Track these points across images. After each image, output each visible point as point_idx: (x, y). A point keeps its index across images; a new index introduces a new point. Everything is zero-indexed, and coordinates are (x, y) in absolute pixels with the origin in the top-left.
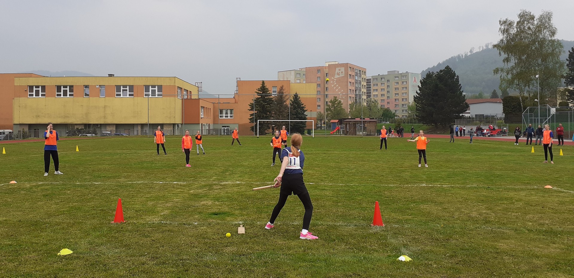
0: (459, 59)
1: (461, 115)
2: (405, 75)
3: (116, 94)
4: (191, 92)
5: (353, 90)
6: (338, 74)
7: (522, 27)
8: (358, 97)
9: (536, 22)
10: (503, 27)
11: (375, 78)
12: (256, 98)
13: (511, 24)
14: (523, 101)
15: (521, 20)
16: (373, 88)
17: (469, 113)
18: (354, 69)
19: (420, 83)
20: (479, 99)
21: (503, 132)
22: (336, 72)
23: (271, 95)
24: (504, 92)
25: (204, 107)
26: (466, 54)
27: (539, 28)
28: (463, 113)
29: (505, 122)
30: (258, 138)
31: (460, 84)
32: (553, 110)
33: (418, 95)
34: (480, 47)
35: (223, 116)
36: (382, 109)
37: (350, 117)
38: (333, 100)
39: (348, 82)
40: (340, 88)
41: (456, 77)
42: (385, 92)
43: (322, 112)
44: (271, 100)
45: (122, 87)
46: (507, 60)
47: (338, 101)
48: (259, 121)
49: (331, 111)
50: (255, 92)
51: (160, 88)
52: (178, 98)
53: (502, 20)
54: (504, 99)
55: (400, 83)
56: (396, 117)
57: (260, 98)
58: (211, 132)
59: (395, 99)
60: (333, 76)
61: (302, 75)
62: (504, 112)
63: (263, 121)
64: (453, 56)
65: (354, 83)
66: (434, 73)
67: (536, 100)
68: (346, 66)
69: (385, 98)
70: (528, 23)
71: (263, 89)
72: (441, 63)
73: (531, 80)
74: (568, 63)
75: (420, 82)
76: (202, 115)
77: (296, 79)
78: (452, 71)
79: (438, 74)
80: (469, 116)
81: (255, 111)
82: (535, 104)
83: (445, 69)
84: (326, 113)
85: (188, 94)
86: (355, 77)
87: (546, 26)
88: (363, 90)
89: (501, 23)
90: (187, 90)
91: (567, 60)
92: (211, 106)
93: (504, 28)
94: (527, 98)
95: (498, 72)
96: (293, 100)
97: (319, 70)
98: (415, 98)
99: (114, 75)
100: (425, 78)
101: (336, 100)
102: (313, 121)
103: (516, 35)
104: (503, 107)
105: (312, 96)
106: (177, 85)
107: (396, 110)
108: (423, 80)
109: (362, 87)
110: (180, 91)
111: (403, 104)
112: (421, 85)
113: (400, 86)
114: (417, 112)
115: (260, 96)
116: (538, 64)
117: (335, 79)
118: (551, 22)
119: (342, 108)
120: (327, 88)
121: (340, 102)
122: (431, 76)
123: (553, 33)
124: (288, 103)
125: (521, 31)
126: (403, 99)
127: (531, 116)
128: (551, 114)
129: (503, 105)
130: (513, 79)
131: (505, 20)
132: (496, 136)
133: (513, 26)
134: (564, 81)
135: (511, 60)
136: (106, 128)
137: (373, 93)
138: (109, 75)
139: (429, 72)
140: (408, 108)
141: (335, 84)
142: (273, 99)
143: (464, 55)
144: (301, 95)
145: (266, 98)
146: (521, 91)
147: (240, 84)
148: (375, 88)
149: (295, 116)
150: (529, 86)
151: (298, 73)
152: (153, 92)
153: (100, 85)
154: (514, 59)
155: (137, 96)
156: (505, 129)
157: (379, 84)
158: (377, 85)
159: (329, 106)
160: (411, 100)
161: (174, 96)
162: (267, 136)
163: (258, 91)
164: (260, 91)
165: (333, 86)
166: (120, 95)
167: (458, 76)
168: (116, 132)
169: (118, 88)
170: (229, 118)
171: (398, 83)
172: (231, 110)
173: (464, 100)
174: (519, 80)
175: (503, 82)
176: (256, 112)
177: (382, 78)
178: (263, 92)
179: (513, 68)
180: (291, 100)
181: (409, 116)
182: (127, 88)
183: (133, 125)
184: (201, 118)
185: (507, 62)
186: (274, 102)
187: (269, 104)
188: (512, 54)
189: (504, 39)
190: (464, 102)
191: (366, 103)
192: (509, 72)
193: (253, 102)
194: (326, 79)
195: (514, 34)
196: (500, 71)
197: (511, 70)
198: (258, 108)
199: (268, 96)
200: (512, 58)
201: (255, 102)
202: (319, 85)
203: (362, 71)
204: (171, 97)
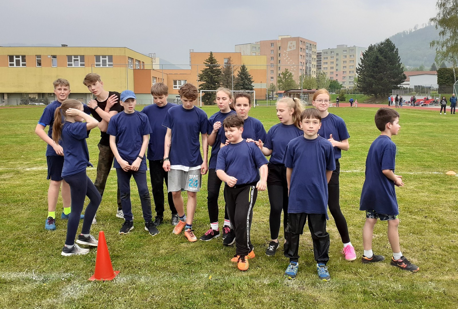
1: (399, 86)
2: (352, 49)
3: (68, 64)
4: (143, 62)
5: (304, 63)
6: (290, 48)
8: (307, 70)
11: (325, 52)
12: (205, 69)
14: (456, 72)
16: (323, 61)
17: (409, 84)
18: (305, 43)
19: (362, 56)
20: (420, 72)
21: (435, 102)
22: (288, 45)
25: (156, 78)
26: (411, 30)
28: (401, 85)
29: (439, 93)
31: (399, 57)
33: (360, 67)
35: (177, 86)
36: (330, 80)
37: (299, 88)
38: (284, 72)
39: (299, 55)
40: (291, 60)
41: (395, 50)
42: (334, 65)
44: (219, 71)
45: (73, 57)
47: (289, 73)
48: (202, 91)
49: (282, 83)
50: (203, 63)
51: (111, 58)
52: (129, 68)
54: (439, 71)
55: (348, 56)
56: (342, 89)
57: (208, 69)
59: (343, 72)
60: (286, 49)
61: (257, 48)
62: (438, 83)
63: (211, 91)
64: (399, 32)
65: (305, 56)
66: (376, 46)
68: (298, 40)
69: (334, 70)
71: (212, 60)
75: (363, 54)
77: (252, 52)
78: (392, 44)
79: (378, 47)
80: (407, 87)
81: (204, 81)
83: (385, 42)
84: (278, 84)
85: (140, 63)
86: (306, 50)
88: (313, 63)
90: (140, 61)
92: (164, 77)
93: (441, 2)
95: (434, 45)
96: (240, 71)
97: (272, 43)
98: (358, 70)
99: (67, 45)
100: (367, 50)
101: (287, 72)
102: (255, 91)
103: (452, 9)
104: (438, 79)
106: (128, 55)
107: (343, 82)
108: (365, 52)
109: (312, 60)
111: (350, 76)
113: (348, 59)
114: (358, 83)
115: (209, 67)
119: (292, 80)
120: (279, 61)
121: (291, 74)
122: (373, 48)
124: (236, 74)
126: (350, 71)
129: (438, 77)
130: (448, 51)
132: (429, 105)
135: (447, 33)
137: (323, 66)
138: (62, 45)
139: (371, 45)
140: (353, 80)
141: (287, 57)
142: (221, 70)
143: (409, 31)
144: (249, 67)
145: (214, 69)
146: (455, 63)
147: (193, 55)
148: (326, 61)
149: (242, 87)
151: (253, 47)
152: (104, 62)
153: (51, 55)
156: (437, 99)
157: (329, 57)
158: (327, 58)
159: (281, 78)
161: (125, 66)
163: (206, 62)
164: (208, 62)
165: (285, 59)
166: (71, 65)
167: (397, 49)
169: (69, 58)
171: (346, 56)
173: (402, 72)
174: (453, 53)
175: (438, 54)
177: (331, 52)
178: (212, 63)
179: (448, 40)
180: (238, 72)
181: (355, 87)
182: (78, 58)
185: (443, 34)
186: (221, 73)
187: (217, 75)
188: (447, 28)
189: (441, 13)
190: (403, 74)
191: (316, 75)
192: (444, 45)
193: (201, 73)
194: (279, 52)
195: (450, 7)
196: (436, 44)
197: (446, 43)
198: (207, 79)
199: (216, 67)
200: (448, 31)
201: (203, 73)
202: (272, 58)
203: (312, 45)
204: (121, 68)
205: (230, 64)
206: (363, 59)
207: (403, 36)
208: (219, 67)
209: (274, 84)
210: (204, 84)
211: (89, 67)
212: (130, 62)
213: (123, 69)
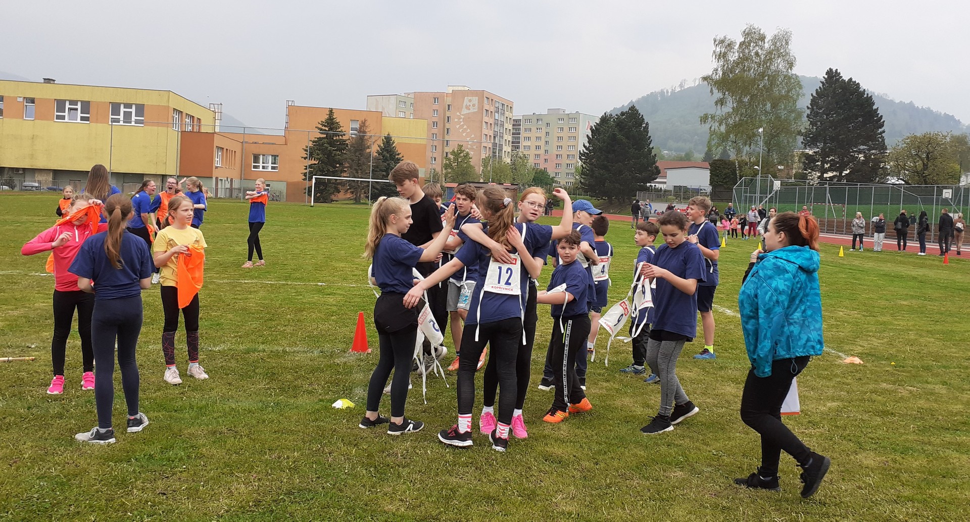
0: (661, 97)
1: (648, 185)
2: (574, 118)
3: (57, 115)
4: (200, 119)
5: (490, 136)
6: (468, 108)
7: (747, 51)
8: (496, 149)
9: (767, 46)
10: (718, 50)
11: (528, 120)
12: (318, 138)
13: (730, 45)
14: (740, 167)
15: (746, 41)
16: (523, 134)
17: (665, 183)
18: (494, 101)
20: (684, 162)
22: (465, 104)
25: (223, 149)
27: (771, 56)
28: (651, 183)
30: (311, 206)
31: (650, 137)
32: (777, 184)
33: (585, 151)
35: (259, 166)
36: (534, 169)
37: (482, 181)
38: (456, 150)
39: (483, 122)
40: (469, 130)
41: (644, 125)
42: (542, 143)
43: (438, 169)
44: (343, 143)
45: (67, 103)
46: (721, 102)
47: (465, 152)
48: (316, 178)
49: (452, 168)
50: (316, 127)
51: (140, 109)
52: (174, 129)
53: (718, 38)
54: (713, 163)
55: (566, 129)
57: (323, 138)
58: (235, 194)
59: (557, 155)
60: (460, 110)
61: (408, 104)
62: (711, 184)
63: (324, 179)
65: (493, 125)
66: (613, 116)
67: (756, 167)
68: (481, 95)
69: (541, 152)
70: (756, 45)
71: (331, 123)
72: (634, 101)
73: (754, 135)
74: (809, 113)
75: (591, 129)
76: (217, 161)
77: (398, 110)
78: (639, 114)
79: (617, 119)
80: (661, 188)
81: (314, 160)
82: (755, 173)
83: (628, 111)
84: (444, 171)
85: (193, 122)
86: (494, 114)
87: (781, 53)
88: (506, 137)
89: (716, 43)
90: (193, 117)
91: (808, 108)
92: (237, 148)
93: (720, 51)
94: (745, 163)
95: (706, 121)
96: (382, 145)
97: (436, 98)
98: (582, 155)
99: (54, 81)
100: (598, 122)
101: (462, 151)
103: (737, 63)
104: (711, 176)
105: (419, 142)
106: (172, 105)
107: (556, 173)
108: (595, 126)
109: (504, 133)
110: (177, 116)
111: (567, 164)
112: (592, 135)
113: (565, 134)
114: (582, 177)
115: (325, 136)
116: (766, 112)
117: (462, 115)
118: (789, 47)
119: (470, 165)
120: (448, 129)
121: (468, 154)
122: (608, 120)
123: (791, 65)
124: (374, 149)
125: (744, 59)
126: (568, 155)
128: (774, 189)
129: (710, 173)
130: (728, 132)
131: (722, 38)
133: (733, 48)
134: (802, 140)
135: (728, 102)
136: (35, 176)
137: (523, 143)
138: (44, 79)
139: (606, 114)
140: (574, 170)
141: (462, 123)
142: (347, 142)
143: (670, 91)
144: (397, 141)
145: (335, 138)
146: (739, 151)
147: (293, 111)
148: (527, 135)
150: (750, 145)
151: (401, 101)
152: (128, 116)
153: (24, 98)
154: (731, 101)
155: (97, 121)
157: (534, 129)
158: (530, 130)
159: (449, 159)
160: (577, 159)
161: (167, 125)
162: (333, 206)
163: (320, 126)
164: (325, 126)
165: (458, 126)
166: (63, 118)
167: (647, 124)
168: (54, 183)
169: (61, 105)
170: (269, 170)
171: (562, 129)
172: (275, 157)
173: (655, 162)
174: (736, 136)
175: (713, 136)
176: (317, 163)
177: (538, 120)
178: (331, 129)
179: (729, 115)
180: (379, 146)
181: (575, 183)
182: (77, 105)
184: (217, 167)
185: (723, 104)
186: (348, 147)
187: (340, 150)
188: (729, 94)
189: (720, 69)
190: (654, 165)
191: (510, 159)
192: (722, 122)
193: (311, 144)
194: (448, 114)
195: (734, 61)
196: (709, 120)
197: (726, 119)
198: (321, 155)
199: (339, 136)
200: (729, 99)
201: (314, 145)
202: (435, 124)
203: (506, 106)
204: (159, 128)
205: (365, 132)
206: (591, 137)
207: (659, 99)
208: (343, 136)
209: (436, 170)
210: (315, 164)
211: (97, 123)
212: (176, 118)
213: (162, 130)
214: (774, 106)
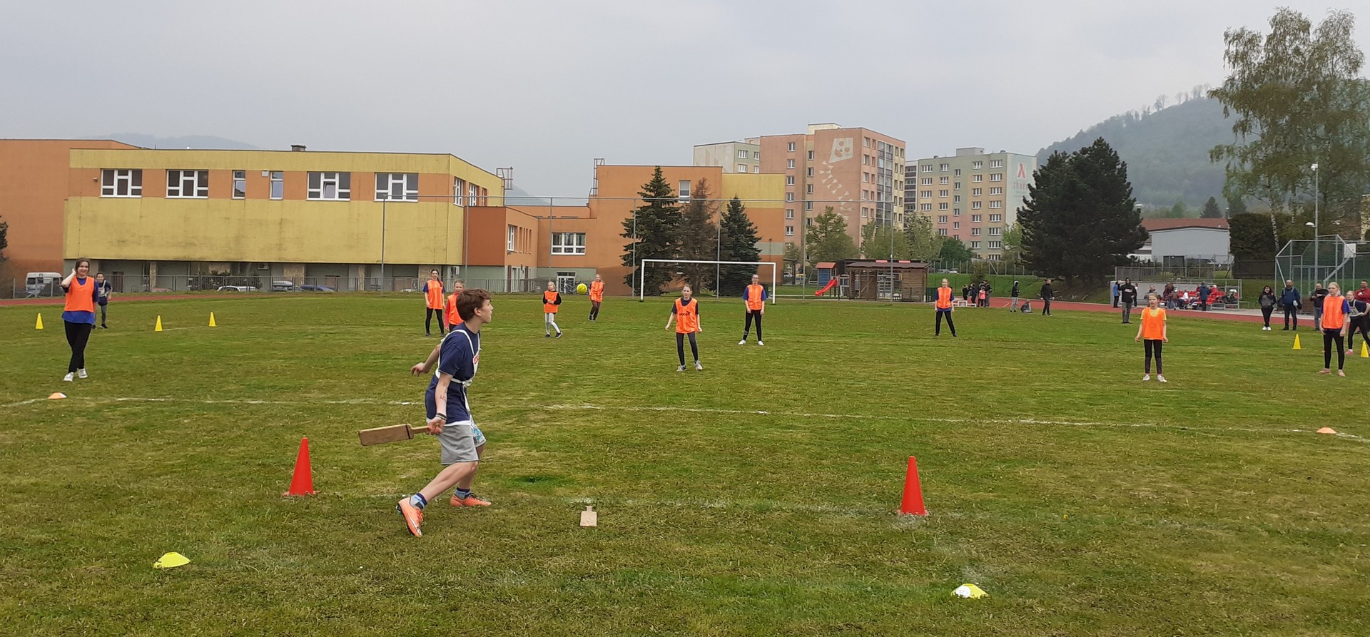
0: (1128, 124)
1: (1129, 256)
2: (1000, 158)
3: (310, 192)
4: (485, 190)
5: (873, 192)
6: (838, 154)
7: (1280, 49)
8: (883, 210)
9: (1313, 38)
10: (1233, 48)
11: (926, 164)
12: (641, 208)
13: (1252, 41)
14: (1279, 225)
15: (1278, 32)
16: (919, 188)
17: (1149, 252)
18: (877, 142)
19: (1033, 178)
20: (1175, 219)
21: (1228, 298)
22: (834, 148)
23: (676, 201)
24: (1235, 203)
25: (516, 227)
26: (1146, 110)
27: (1320, 53)
28: (1134, 253)
29: (1235, 276)
30: (641, 301)
31: (1129, 183)
32: (1350, 250)
33: (1027, 208)
34: (1179, 96)
35: (561, 248)
36: (940, 238)
37: (863, 257)
38: (823, 215)
39: (862, 173)
40: (840, 186)
41: (1119, 166)
42: (949, 199)
43: (798, 244)
44: (674, 212)
45: (323, 176)
46: (1243, 127)
47: (836, 217)
48: (645, 262)
49: (818, 241)
50: (638, 193)
51: (413, 180)
52: (456, 204)
53: (1231, 32)
54: (1233, 220)
55: (986, 177)
56: (973, 260)
57: (648, 207)
58: (531, 287)
60: (827, 157)
61: (751, 153)
62: (1233, 251)
63: (655, 262)
64: (1115, 116)
65: (876, 176)
66: (1067, 155)
67: (1309, 224)
68: (857, 134)
69: (949, 212)
70: (1296, 39)
71: (658, 186)
72: (1085, 130)
73: (1300, 175)
75: (1034, 176)
76: (510, 245)
77: (736, 163)
78: (1111, 151)
79: (1076, 159)
80: (1149, 260)
81: (637, 237)
82: (1308, 234)
83: (1093, 147)
84: (806, 247)
85: (478, 194)
86: (878, 161)
87: (1338, 47)
88: (895, 193)
89: (1229, 39)
90: (478, 187)
92: (532, 225)
93: (1237, 50)
94: (1288, 218)
95: (1220, 156)
96: (727, 213)
97: (792, 142)
98: (1021, 215)
99: (304, 147)
100: (1046, 165)
101: (832, 216)
102: (775, 264)
103: (1265, 67)
104: (1231, 240)
105: (773, 205)
106: (453, 173)
107: (973, 243)
108: (1040, 170)
109: (893, 187)
110: (459, 187)
111: (990, 229)
112: (1036, 184)
113: (984, 184)
114: (1023, 247)
115: (650, 204)
116: (1318, 138)
118: (1350, 37)
119: (845, 235)
120: (809, 186)
121: (841, 219)
122: (1060, 161)
123: (1355, 64)
124: (716, 220)
125: (1277, 59)
126: (991, 215)
127: (1296, 262)
128: (1345, 257)
129: (1231, 235)
130: (1257, 172)
131: (1239, 31)
132: (1212, 308)
133: (1258, 45)
135: (1253, 127)
136: (283, 272)
137: (921, 200)
138: (293, 146)
139: (1056, 152)
140: (1002, 237)
141: (830, 176)
142: (680, 211)
143: (1141, 113)
144: (748, 203)
145: (663, 207)
146: (1276, 200)
147: (603, 172)
148: (927, 187)
149: (732, 252)
150: (1294, 191)
151: (741, 150)
152: (397, 189)
153: (270, 171)
154: (1259, 125)
155: (359, 198)
156: (1233, 292)
157: (936, 179)
158: (931, 180)
159: (814, 229)
160: (1011, 220)
161: (446, 199)
162: (663, 299)
163: (644, 191)
164: (651, 191)
165: (824, 181)
166: (317, 195)
167: (1124, 164)
168: (307, 281)
169: (314, 178)
170: (574, 253)
171: (979, 177)
172: (580, 235)
173: (1138, 222)
174: (1269, 176)
175: (1232, 179)
176: (640, 241)
177: (942, 165)
178: (658, 194)
179: (1256, 147)
180: (723, 214)
181: (1005, 258)
182: (334, 178)
183: (345, 268)
184: (509, 253)
185: (1244, 130)
186: (681, 217)
187: (671, 222)
188: (1254, 114)
189: (1237, 77)
190: (1138, 227)
191: (903, 224)
192: (1246, 157)
193: (632, 216)
194: (809, 164)
195: (1259, 64)
196: (1225, 154)
197: (1253, 151)
198: (645, 231)
199: (668, 203)
200: (1255, 122)
201: (636, 217)
202: (791, 179)
203: (894, 148)
204: (438, 203)
205: (704, 196)
206: (1035, 186)
207: (1125, 126)
208: (675, 203)
209: (795, 244)
210: (638, 243)
211: (359, 200)
212: (458, 189)
213: (441, 205)
214: (1332, 128)
